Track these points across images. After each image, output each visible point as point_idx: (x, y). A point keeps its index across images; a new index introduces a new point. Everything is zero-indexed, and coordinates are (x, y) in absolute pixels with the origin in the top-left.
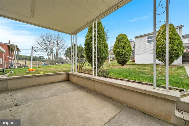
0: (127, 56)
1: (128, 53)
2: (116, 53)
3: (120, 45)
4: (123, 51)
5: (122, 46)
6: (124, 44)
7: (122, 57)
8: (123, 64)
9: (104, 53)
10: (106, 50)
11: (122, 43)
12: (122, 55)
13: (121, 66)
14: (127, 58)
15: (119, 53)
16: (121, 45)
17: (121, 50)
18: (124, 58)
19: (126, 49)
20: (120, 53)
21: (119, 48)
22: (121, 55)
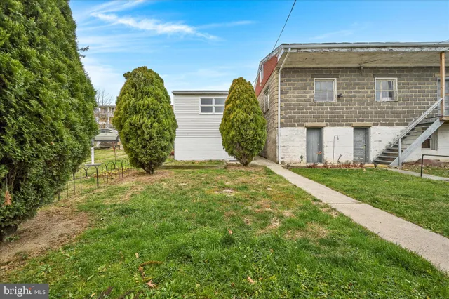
0: (165, 143)
1: (167, 132)
2: (126, 130)
3: (141, 102)
4: (154, 124)
5: (148, 107)
6: (156, 102)
7: (149, 146)
8: (149, 168)
9: (70, 125)
10: (84, 111)
11: (149, 99)
12: (151, 138)
13: (143, 174)
14: (164, 148)
15: (139, 132)
16: (146, 103)
17: (148, 122)
18: (155, 148)
19: (164, 120)
20: (143, 132)
21: (137, 113)
22: (144, 139)
